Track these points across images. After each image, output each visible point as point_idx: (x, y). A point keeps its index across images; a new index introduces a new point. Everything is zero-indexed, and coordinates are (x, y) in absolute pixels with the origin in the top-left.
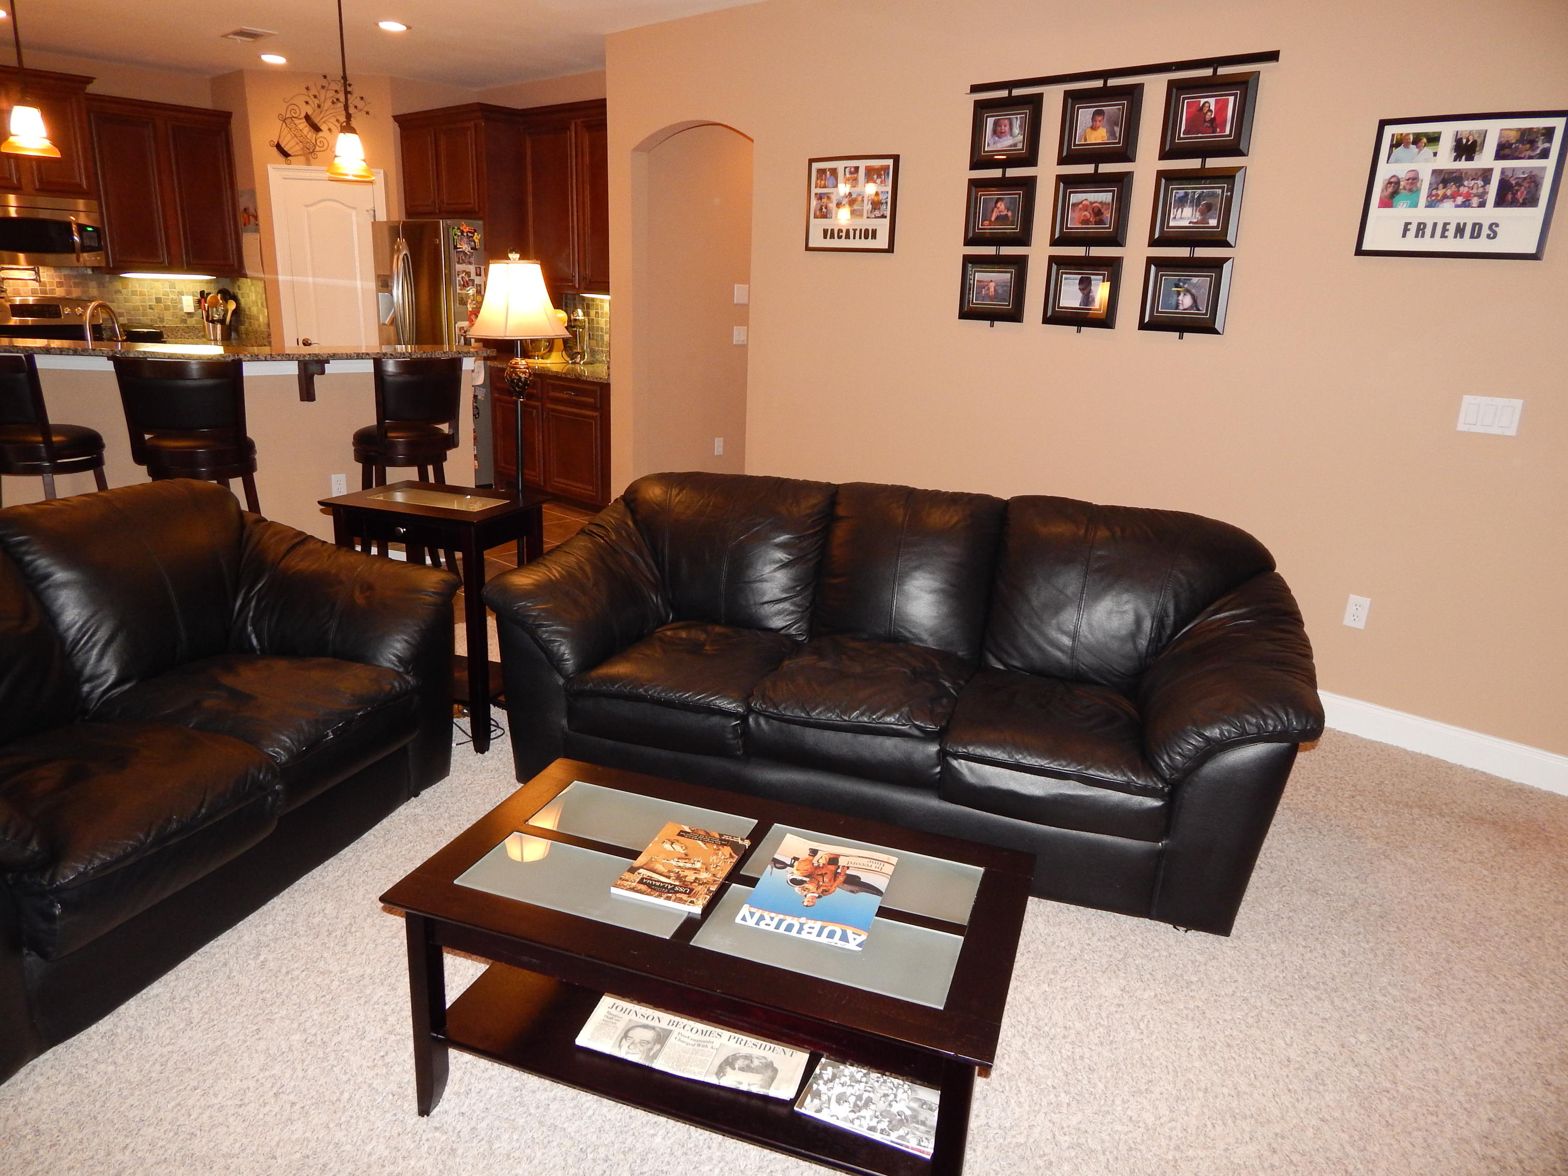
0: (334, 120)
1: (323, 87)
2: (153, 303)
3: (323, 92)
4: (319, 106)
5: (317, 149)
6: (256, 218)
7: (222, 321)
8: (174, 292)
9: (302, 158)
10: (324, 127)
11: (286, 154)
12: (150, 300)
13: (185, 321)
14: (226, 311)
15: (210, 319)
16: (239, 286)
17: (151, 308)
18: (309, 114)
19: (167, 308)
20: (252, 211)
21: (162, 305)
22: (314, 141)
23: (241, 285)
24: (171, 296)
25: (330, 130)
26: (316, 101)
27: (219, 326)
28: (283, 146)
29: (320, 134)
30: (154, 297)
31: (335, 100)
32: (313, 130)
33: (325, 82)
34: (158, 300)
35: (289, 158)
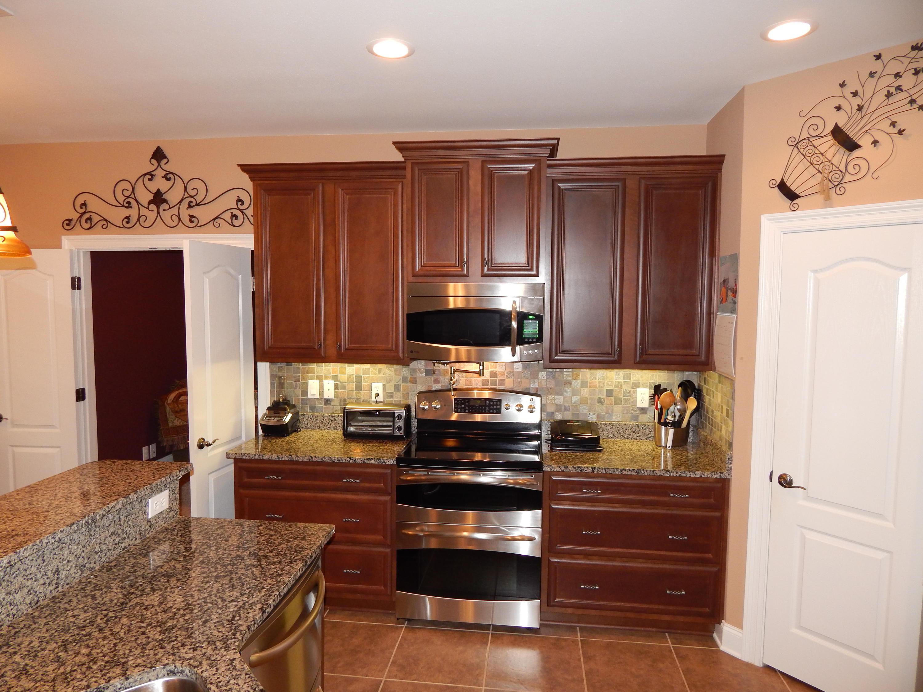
0: (885, 125)
1: (872, 75)
2: (604, 396)
3: (873, 81)
4: (860, 108)
5: (848, 178)
6: (735, 292)
7: (676, 425)
8: (628, 383)
9: (819, 198)
10: (865, 141)
11: (791, 196)
12: (600, 392)
13: (636, 418)
14: (683, 412)
15: (662, 420)
16: (705, 379)
17: (600, 401)
18: (840, 126)
19: (617, 402)
20: (731, 284)
21: (613, 398)
22: (842, 168)
23: (708, 378)
24: (625, 388)
25: (875, 143)
26: (856, 101)
27: (671, 431)
28: (788, 184)
29: (857, 153)
30: (605, 389)
31: (892, 90)
32: (842, 150)
33: (877, 66)
34: (610, 393)
35: (796, 201)
